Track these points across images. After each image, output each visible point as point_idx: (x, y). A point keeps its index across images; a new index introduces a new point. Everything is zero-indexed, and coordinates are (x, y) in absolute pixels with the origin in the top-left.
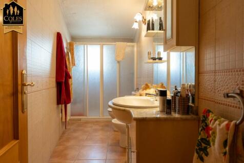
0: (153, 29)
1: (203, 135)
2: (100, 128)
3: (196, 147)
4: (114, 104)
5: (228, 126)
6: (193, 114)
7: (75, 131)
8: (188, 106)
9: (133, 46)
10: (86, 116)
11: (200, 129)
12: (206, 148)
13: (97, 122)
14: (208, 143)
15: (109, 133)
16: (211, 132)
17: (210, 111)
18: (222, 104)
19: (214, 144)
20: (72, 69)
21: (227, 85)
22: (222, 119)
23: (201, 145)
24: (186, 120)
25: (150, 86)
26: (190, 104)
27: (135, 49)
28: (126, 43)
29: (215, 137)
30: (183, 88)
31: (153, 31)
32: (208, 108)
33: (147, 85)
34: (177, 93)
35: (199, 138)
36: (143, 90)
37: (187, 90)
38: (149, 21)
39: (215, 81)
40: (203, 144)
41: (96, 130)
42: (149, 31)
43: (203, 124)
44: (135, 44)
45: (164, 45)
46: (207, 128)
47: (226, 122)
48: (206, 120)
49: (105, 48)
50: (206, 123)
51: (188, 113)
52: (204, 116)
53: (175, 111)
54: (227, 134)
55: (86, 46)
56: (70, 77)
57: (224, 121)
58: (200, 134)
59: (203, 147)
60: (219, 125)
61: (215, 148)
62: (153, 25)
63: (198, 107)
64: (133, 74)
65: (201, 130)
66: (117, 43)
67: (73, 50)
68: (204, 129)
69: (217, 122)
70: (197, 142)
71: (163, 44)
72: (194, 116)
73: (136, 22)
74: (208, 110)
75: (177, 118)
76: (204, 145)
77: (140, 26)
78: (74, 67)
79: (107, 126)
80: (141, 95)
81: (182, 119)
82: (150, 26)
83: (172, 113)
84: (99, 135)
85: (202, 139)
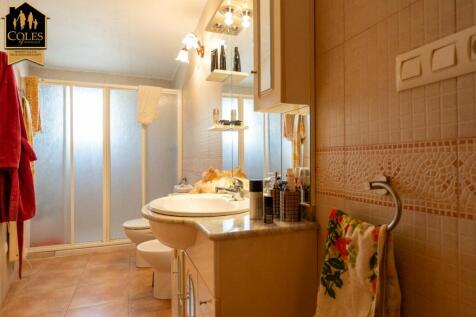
0: (223, 67)
1: (332, 253)
2: (105, 266)
3: (322, 275)
4: (154, 212)
5: (375, 234)
6: (308, 220)
7: (42, 280)
8: (300, 206)
9: (175, 96)
10: (69, 243)
11: (327, 244)
12: (338, 274)
13: (95, 254)
14: (341, 266)
15: (126, 275)
16: (347, 247)
17: (342, 213)
18: (357, 200)
19: (353, 266)
20: (34, 138)
21: (365, 170)
22: (365, 224)
23: (330, 271)
24: (300, 230)
25: (219, 174)
26: (302, 203)
27: (179, 101)
28: (159, 88)
29: (355, 254)
30: (290, 176)
31: (222, 71)
32: (339, 209)
33: (211, 172)
34: (281, 185)
35: (326, 260)
36: (206, 181)
37: (296, 180)
38: (215, 52)
39: (345, 163)
40: (332, 268)
41: (95, 272)
42: (215, 71)
43: (332, 235)
44: (178, 92)
45: (255, 99)
46: (338, 241)
47: (371, 228)
48: (336, 227)
49: (114, 95)
50: (336, 234)
51: (299, 220)
52: (332, 222)
53: (278, 217)
54: (376, 246)
55: (68, 88)
56: (34, 158)
57: (367, 228)
58: (327, 251)
59: (333, 273)
60: (362, 233)
61: (356, 272)
62: (223, 59)
63: (315, 207)
64: (174, 149)
65: (329, 245)
66: (140, 86)
67: (35, 94)
68: (334, 243)
69: (357, 229)
70: (324, 266)
71: (252, 96)
72: (311, 224)
73: (185, 49)
74: (339, 211)
75: (286, 229)
76: (334, 270)
77: (191, 58)
78: (38, 134)
79: (121, 259)
80: (201, 192)
81: (293, 231)
82: (218, 62)
83: (275, 220)
84: (105, 281)
85: (331, 260)
